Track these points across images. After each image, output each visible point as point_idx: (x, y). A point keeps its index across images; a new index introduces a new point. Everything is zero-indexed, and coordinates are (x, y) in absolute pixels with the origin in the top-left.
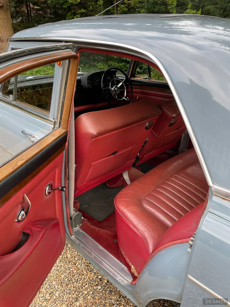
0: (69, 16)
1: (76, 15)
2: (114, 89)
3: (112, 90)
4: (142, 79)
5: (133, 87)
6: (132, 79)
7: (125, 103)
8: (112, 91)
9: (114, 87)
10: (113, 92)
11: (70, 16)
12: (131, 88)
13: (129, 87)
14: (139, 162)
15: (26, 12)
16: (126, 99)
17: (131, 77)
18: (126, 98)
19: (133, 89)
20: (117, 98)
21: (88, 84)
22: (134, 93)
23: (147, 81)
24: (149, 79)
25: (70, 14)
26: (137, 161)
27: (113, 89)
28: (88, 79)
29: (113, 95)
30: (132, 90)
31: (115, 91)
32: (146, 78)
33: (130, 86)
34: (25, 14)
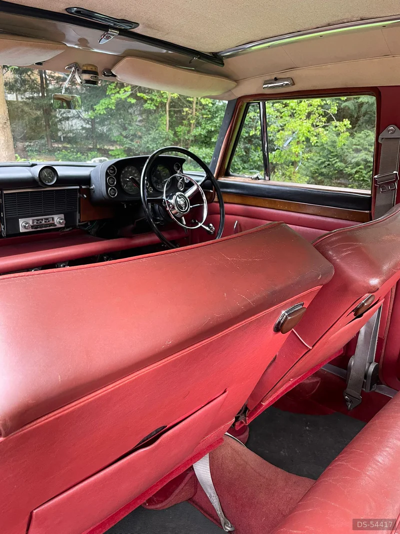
0: (111, 89)
1: (123, 88)
2: (176, 201)
3: (169, 204)
4: (247, 180)
5: (225, 198)
6: (222, 180)
7: (203, 236)
8: (170, 207)
9: (174, 197)
10: (173, 208)
11: (114, 89)
12: (220, 201)
13: (216, 199)
14: (245, 420)
15: (40, 82)
16: (207, 228)
17: (219, 175)
18: (206, 224)
19: (225, 205)
20: (186, 225)
21: (107, 186)
22: (226, 214)
23: (260, 184)
24: (265, 179)
25: (115, 86)
26: (239, 417)
27: (172, 201)
28: (107, 174)
29: (173, 217)
30: (222, 206)
31: (180, 207)
32: (257, 178)
33: (216, 196)
34: (37, 85)
